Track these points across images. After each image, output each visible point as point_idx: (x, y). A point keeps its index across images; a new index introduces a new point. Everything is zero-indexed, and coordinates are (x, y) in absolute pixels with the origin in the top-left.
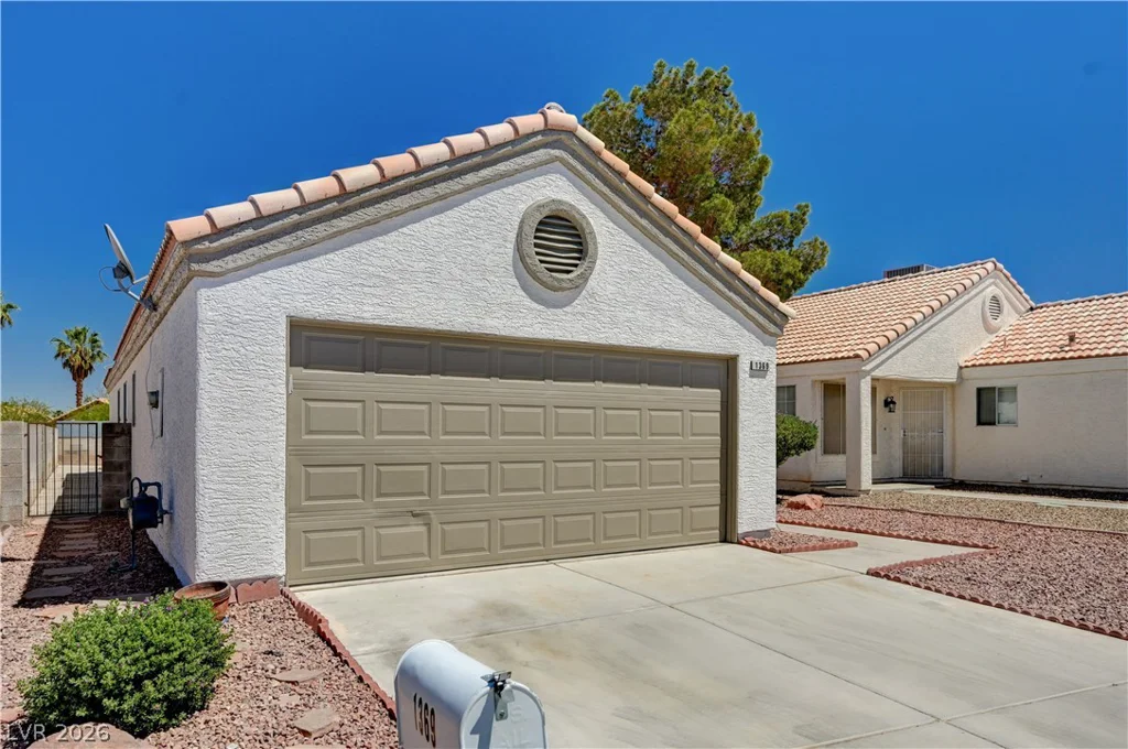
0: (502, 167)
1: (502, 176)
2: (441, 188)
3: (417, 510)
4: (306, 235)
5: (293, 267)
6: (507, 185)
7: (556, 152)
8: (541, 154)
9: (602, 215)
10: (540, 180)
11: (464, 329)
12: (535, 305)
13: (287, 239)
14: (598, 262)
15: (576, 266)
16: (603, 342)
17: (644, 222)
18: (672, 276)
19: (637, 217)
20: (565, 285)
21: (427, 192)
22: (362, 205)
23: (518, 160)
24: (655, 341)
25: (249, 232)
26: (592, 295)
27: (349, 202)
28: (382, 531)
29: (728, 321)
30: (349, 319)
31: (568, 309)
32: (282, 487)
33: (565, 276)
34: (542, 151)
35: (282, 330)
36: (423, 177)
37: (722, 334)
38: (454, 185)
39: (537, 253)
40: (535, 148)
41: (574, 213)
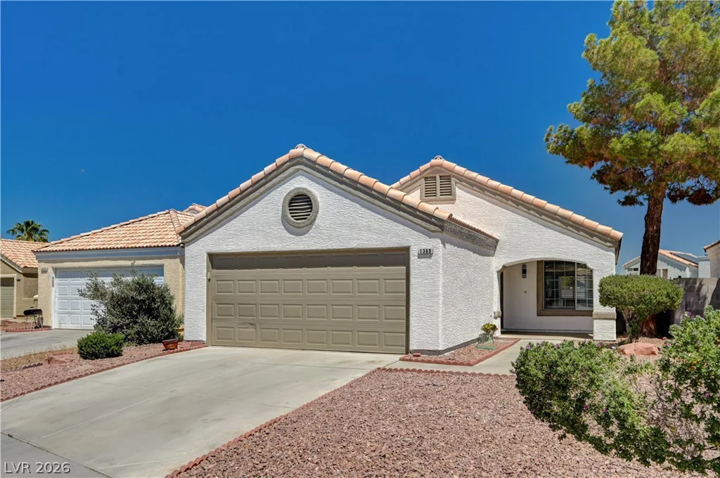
0: (274, 181)
1: (275, 185)
2: (252, 196)
3: (252, 322)
4: (210, 224)
5: (208, 236)
6: (278, 187)
7: (297, 167)
8: (291, 170)
9: (323, 188)
10: (293, 181)
11: (263, 250)
12: (292, 236)
13: (205, 227)
14: (320, 211)
15: (309, 215)
16: (325, 248)
17: (343, 186)
18: (363, 209)
19: (338, 185)
20: (301, 225)
21: (247, 200)
22: (225, 210)
23: (281, 176)
24: (354, 245)
25: (194, 227)
26: (318, 227)
27: (220, 210)
28: (241, 329)
29: (402, 227)
30: (224, 251)
31: (306, 235)
32: (205, 311)
33: (304, 221)
34: (291, 168)
35: (205, 257)
36: (244, 194)
37: (398, 235)
38: (256, 194)
39: (291, 213)
40: (288, 168)
41: (305, 191)
